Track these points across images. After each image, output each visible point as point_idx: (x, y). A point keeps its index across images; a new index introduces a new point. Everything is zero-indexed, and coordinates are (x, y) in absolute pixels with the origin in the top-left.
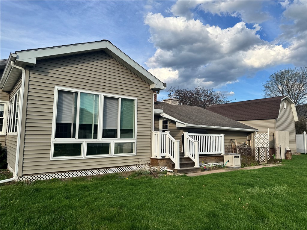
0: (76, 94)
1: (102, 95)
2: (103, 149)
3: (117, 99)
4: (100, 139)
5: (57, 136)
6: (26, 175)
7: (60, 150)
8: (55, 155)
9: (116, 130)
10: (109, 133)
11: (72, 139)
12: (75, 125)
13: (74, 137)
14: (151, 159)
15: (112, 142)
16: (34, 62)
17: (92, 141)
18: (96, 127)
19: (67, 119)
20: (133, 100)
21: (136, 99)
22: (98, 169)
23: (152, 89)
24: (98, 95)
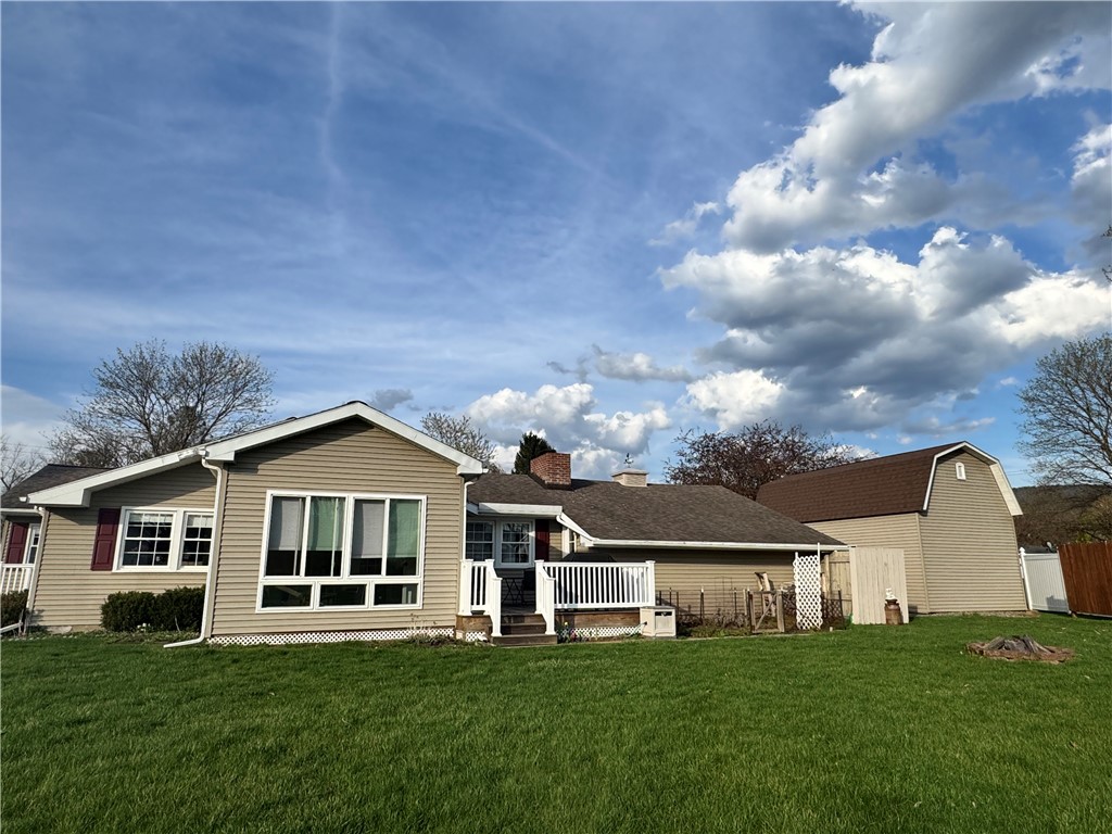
0: (304, 499)
1: (350, 498)
2: (353, 595)
3: (383, 502)
4: (346, 578)
5: (269, 572)
6: (218, 635)
7: (273, 596)
8: (264, 605)
9: (380, 559)
10: (364, 566)
11: (294, 577)
12: (300, 552)
13: (298, 574)
14: (458, 616)
15: (370, 581)
16: (231, 457)
17: (331, 580)
18: (339, 554)
19: (286, 545)
20: (417, 501)
21: (423, 498)
22: (343, 631)
23: (461, 475)
24: (344, 498)
